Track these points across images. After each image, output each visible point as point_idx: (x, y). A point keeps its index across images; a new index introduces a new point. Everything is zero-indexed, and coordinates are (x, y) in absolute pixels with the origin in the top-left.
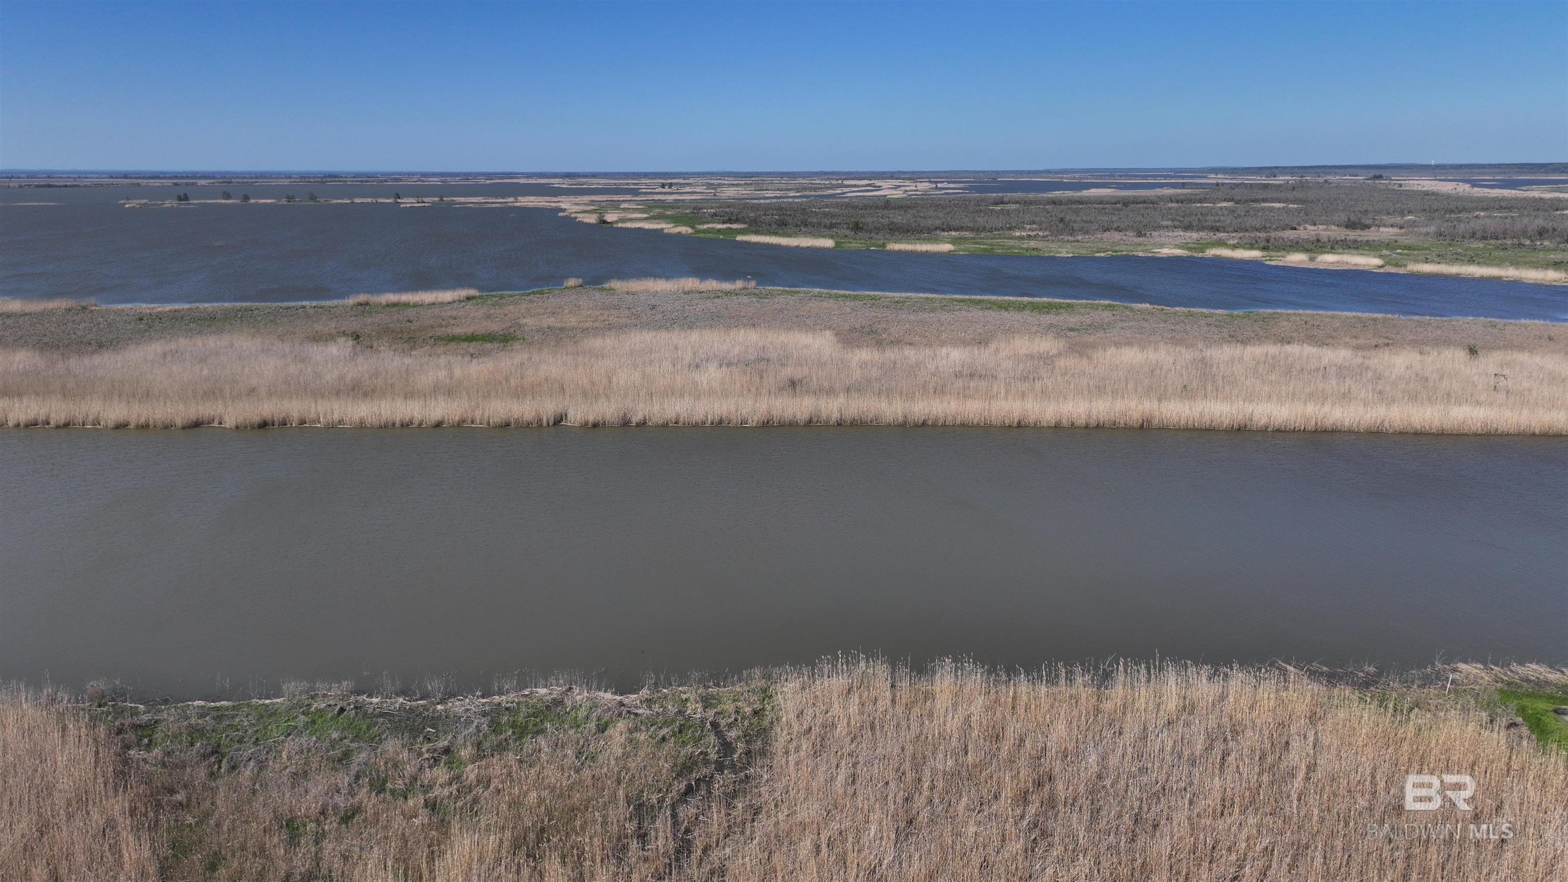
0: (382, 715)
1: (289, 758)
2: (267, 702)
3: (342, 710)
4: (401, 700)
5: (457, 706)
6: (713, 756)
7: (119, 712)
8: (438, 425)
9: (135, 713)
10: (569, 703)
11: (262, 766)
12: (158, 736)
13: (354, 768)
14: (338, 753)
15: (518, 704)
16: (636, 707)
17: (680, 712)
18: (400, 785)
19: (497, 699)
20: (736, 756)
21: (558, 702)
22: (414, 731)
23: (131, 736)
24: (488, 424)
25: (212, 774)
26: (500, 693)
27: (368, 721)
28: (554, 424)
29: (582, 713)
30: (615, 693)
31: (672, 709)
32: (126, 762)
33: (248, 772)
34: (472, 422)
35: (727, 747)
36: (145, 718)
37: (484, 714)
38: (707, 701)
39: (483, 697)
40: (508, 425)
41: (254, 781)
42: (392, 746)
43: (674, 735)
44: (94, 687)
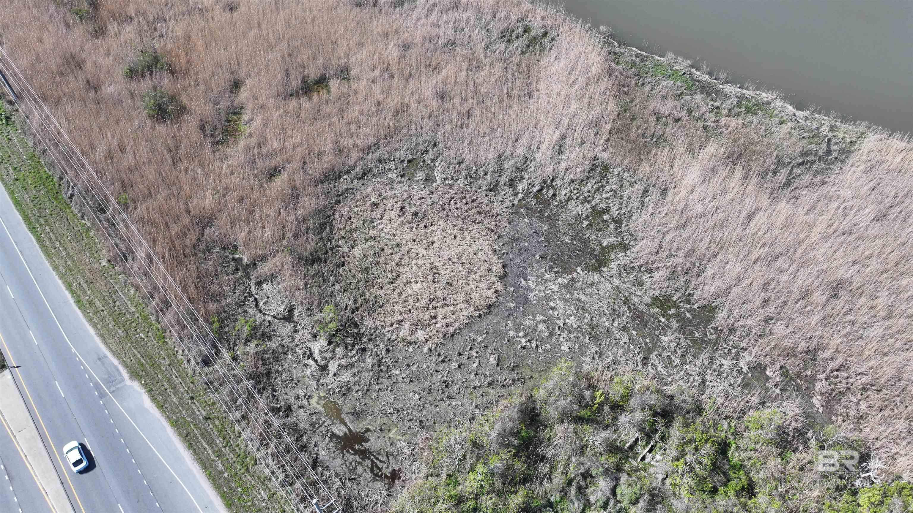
0: (698, 81)
1: (662, 88)
2: (659, 58)
3: (685, 73)
4: (708, 77)
5: (729, 89)
6: (820, 154)
10: (772, 105)
11: (653, 87)
13: (683, 101)
14: (678, 92)
15: (752, 97)
16: (800, 118)
17: (817, 129)
18: (697, 115)
19: (744, 91)
20: (830, 157)
21: (769, 103)
22: (708, 94)
23: (613, 56)
25: (636, 84)
26: (747, 89)
27: (692, 82)
29: (776, 112)
30: (794, 108)
31: (815, 125)
35: (829, 152)
36: (618, 50)
37: (737, 97)
38: (832, 128)
39: (739, 88)
42: (699, 98)
43: (809, 137)
44: (603, 29)
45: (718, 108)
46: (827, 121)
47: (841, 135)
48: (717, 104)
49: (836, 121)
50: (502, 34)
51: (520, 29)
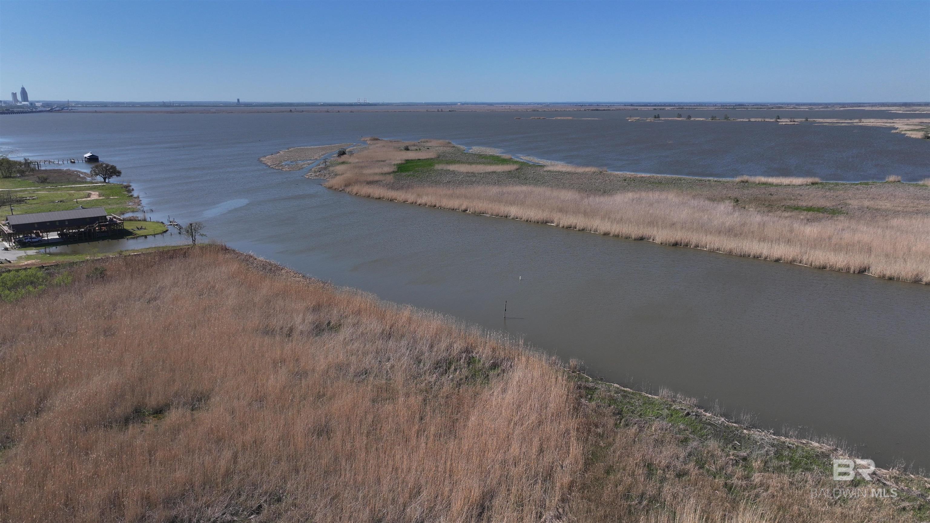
0: (710, 424)
1: (655, 430)
2: (650, 396)
3: (688, 414)
4: (723, 419)
5: (756, 434)
7: (580, 378)
8: (777, 260)
9: (587, 381)
11: (641, 429)
12: (595, 396)
13: (689, 449)
14: (681, 437)
15: (797, 447)
16: (886, 479)
18: (713, 468)
19: (783, 438)
22: (728, 441)
23: (583, 392)
24: (811, 265)
25: (616, 424)
26: (786, 436)
27: (702, 425)
28: (859, 273)
32: (579, 404)
33: (634, 429)
34: (800, 262)
36: (591, 385)
37: (773, 445)
39: (774, 434)
40: (824, 268)
41: (636, 435)
42: (713, 444)
44: (573, 362)
45: (745, 459)
48: (743, 454)
50: (437, 365)
51: (462, 361)
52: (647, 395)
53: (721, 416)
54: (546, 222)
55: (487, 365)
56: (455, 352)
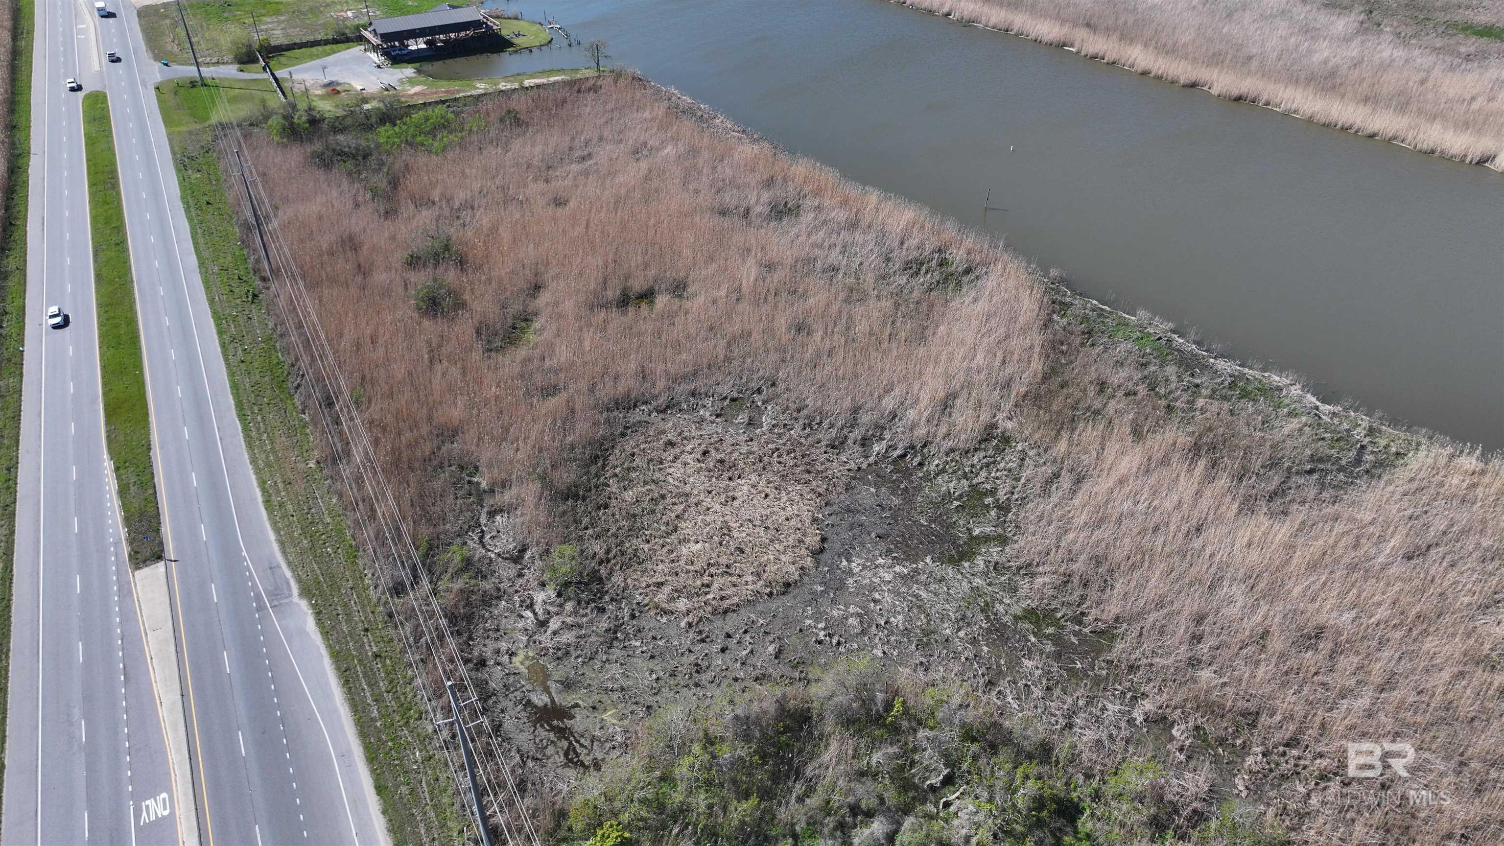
0: (1178, 350)
1: (1120, 352)
2: (1127, 316)
3: (1160, 338)
4: (1194, 347)
5: (1222, 365)
6: (1344, 463)
7: (1058, 291)
8: (1372, 136)
9: (1065, 295)
10: (1284, 392)
11: (1106, 350)
12: (1069, 312)
13: (1146, 373)
14: (1144, 361)
15: (1256, 379)
16: (1325, 414)
17: (1348, 431)
18: (1162, 391)
19: (1246, 370)
20: (1358, 469)
21: (1279, 389)
22: (1189, 367)
23: (1057, 307)
24: (1415, 147)
25: (1083, 343)
26: (1250, 368)
27: (1169, 351)
28: (1477, 163)
29: (1287, 401)
30: (1318, 399)
31: (1345, 426)
32: (1050, 320)
33: (1099, 349)
34: (1402, 141)
35: (1358, 461)
36: (1068, 300)
37: (1232, 375)
38: (1372, 432)
39: (1240, 366)
40: (1433, 152)
41: (1099, 355)
42: (1171, 370)
43: (1332, 440)
44: (1054, 272)
45: (1197, 386)
46: (1365, 422)
47: (1383, 442)
48: (1198, 381)
49: (1382, 424)
50: (908, 265)
51: (934, 262)
52: (1124, 315)
53: (1194, 343)
54: (1064, 45)
55: (960, 269)
56: (927, 253)
